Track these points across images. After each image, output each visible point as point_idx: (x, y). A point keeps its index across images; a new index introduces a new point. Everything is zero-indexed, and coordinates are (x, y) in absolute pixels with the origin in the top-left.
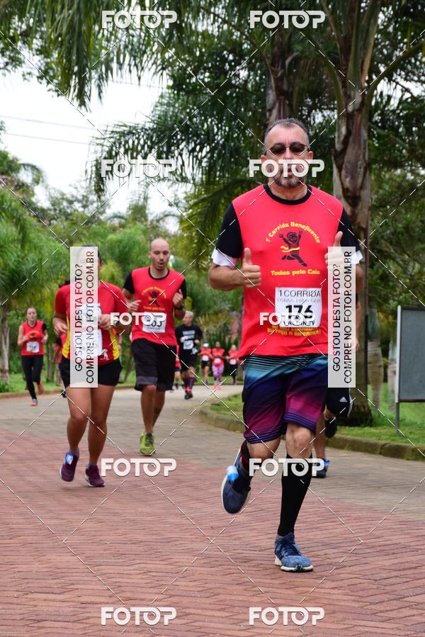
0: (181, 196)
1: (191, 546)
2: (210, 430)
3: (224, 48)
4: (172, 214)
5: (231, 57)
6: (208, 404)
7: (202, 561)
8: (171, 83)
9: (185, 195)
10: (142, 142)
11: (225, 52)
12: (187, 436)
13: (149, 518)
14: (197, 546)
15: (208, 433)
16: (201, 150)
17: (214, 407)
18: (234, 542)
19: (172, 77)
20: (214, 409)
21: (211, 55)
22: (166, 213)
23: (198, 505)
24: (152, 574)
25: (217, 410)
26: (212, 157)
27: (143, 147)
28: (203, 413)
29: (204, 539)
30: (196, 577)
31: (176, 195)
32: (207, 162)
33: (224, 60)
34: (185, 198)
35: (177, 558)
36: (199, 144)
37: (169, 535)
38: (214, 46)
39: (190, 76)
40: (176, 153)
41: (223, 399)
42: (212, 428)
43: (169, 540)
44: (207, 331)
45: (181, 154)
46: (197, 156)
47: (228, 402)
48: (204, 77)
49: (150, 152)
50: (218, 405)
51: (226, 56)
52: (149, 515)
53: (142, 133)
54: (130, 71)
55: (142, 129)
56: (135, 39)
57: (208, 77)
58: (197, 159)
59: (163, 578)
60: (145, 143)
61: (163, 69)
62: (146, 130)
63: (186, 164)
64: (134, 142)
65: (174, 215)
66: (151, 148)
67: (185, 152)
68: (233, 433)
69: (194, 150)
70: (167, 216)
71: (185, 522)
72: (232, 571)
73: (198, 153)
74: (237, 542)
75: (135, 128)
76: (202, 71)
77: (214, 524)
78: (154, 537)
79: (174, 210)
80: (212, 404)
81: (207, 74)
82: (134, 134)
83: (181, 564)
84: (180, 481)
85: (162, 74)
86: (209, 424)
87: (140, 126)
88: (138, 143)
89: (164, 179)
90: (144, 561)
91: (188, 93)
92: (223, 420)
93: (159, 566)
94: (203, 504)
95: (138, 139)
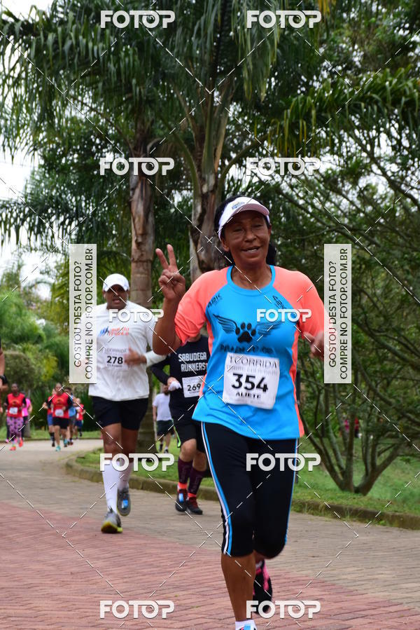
0: (53, 265)
1: (50, 591)
2: (74, 482)
3: (91, 133)
4: (44, 281)
5: (98, 141)
6: (75, 457)
7: (61, 605)
8: (42, 162)
9: (55, 264)
10: (14, 215)
11: (92, 137)
12: (51, 488)
13: (12, 566)
14: (55, 591)
15: (73, 484)
16: (70, 224)
17: (79, 460)
18: (91, 587)
19: (44, 157)
20: (79, 462)
21: (79, 138)
22: (38, 280)
23: (60, 552)
24: (12, 619)
25: (82, 463)
26: (80, 230)
27: (16, 220)
28: (68, 466)
29: (64, 584)
30: (53, 621)
31: (47, 265)
32: (76, 235)
33: (92, 144)
34: (56, 267)
35: (36, 603)
36: (68, 218)
37: (30, 581)
38: (82, 131)
39: (61, 157)
40: (47, 225)
41: (89, 452)
42: (77, 479)
43: (30, 587)
44: (75, 389)
45: (51, 227)
46: (66, 229)
47: (92, 455)
48: (73, 158)
49: (22, 224)
50: (83, 458)
51: (93, 140)
52: (12, 562)
53: (15, 208)
54: (4, 150)
55: (15, 203)
56: (9, 123)
57: (77, 158)
58: (66, 232)
59: (21, 623)
60: (18, 216)
61: (35, 150)
62: (18, 204)
63: (56, 236)
64: (7, 216)
65: (45, 283)
66: (23, 221)
67: (55, 225)
68: (96, 484)
69: (63, 223)
70: (39, 283)
71: (45, 568)
72: (88, 614)
73: (67, 226)
74: (95, 587)
75: (8, 202)
76: (71, 153)
77: (74, 570)
78: (16, 583)
79: (46, 277)
80: (78, 457)
81: (76, 156)
82: (7, 208)
83: (40, 609)
84: (43, 530)
85: (34, 154)
86: (74, 476)
87: (13, 201)
88: (11, 216)
89: (36, 250)
90: (5, 607)
91: (58, 172)
92: (87, 472)
93: (18, 611)
94: (63, 552)
95: (11, 212)
